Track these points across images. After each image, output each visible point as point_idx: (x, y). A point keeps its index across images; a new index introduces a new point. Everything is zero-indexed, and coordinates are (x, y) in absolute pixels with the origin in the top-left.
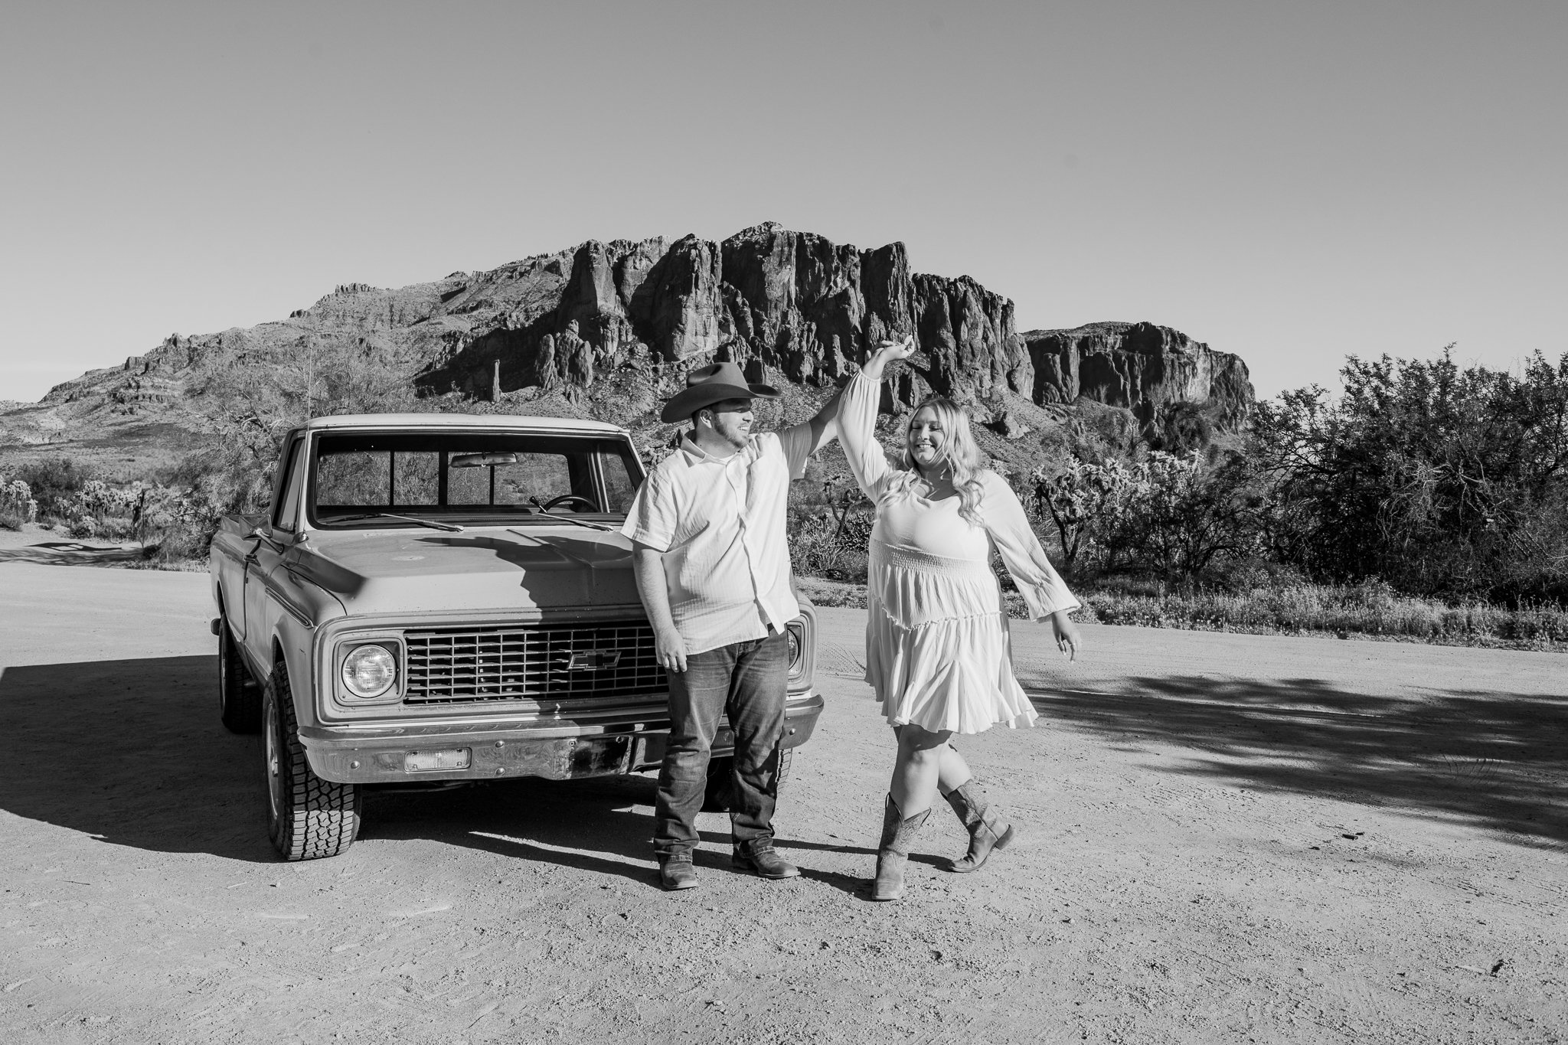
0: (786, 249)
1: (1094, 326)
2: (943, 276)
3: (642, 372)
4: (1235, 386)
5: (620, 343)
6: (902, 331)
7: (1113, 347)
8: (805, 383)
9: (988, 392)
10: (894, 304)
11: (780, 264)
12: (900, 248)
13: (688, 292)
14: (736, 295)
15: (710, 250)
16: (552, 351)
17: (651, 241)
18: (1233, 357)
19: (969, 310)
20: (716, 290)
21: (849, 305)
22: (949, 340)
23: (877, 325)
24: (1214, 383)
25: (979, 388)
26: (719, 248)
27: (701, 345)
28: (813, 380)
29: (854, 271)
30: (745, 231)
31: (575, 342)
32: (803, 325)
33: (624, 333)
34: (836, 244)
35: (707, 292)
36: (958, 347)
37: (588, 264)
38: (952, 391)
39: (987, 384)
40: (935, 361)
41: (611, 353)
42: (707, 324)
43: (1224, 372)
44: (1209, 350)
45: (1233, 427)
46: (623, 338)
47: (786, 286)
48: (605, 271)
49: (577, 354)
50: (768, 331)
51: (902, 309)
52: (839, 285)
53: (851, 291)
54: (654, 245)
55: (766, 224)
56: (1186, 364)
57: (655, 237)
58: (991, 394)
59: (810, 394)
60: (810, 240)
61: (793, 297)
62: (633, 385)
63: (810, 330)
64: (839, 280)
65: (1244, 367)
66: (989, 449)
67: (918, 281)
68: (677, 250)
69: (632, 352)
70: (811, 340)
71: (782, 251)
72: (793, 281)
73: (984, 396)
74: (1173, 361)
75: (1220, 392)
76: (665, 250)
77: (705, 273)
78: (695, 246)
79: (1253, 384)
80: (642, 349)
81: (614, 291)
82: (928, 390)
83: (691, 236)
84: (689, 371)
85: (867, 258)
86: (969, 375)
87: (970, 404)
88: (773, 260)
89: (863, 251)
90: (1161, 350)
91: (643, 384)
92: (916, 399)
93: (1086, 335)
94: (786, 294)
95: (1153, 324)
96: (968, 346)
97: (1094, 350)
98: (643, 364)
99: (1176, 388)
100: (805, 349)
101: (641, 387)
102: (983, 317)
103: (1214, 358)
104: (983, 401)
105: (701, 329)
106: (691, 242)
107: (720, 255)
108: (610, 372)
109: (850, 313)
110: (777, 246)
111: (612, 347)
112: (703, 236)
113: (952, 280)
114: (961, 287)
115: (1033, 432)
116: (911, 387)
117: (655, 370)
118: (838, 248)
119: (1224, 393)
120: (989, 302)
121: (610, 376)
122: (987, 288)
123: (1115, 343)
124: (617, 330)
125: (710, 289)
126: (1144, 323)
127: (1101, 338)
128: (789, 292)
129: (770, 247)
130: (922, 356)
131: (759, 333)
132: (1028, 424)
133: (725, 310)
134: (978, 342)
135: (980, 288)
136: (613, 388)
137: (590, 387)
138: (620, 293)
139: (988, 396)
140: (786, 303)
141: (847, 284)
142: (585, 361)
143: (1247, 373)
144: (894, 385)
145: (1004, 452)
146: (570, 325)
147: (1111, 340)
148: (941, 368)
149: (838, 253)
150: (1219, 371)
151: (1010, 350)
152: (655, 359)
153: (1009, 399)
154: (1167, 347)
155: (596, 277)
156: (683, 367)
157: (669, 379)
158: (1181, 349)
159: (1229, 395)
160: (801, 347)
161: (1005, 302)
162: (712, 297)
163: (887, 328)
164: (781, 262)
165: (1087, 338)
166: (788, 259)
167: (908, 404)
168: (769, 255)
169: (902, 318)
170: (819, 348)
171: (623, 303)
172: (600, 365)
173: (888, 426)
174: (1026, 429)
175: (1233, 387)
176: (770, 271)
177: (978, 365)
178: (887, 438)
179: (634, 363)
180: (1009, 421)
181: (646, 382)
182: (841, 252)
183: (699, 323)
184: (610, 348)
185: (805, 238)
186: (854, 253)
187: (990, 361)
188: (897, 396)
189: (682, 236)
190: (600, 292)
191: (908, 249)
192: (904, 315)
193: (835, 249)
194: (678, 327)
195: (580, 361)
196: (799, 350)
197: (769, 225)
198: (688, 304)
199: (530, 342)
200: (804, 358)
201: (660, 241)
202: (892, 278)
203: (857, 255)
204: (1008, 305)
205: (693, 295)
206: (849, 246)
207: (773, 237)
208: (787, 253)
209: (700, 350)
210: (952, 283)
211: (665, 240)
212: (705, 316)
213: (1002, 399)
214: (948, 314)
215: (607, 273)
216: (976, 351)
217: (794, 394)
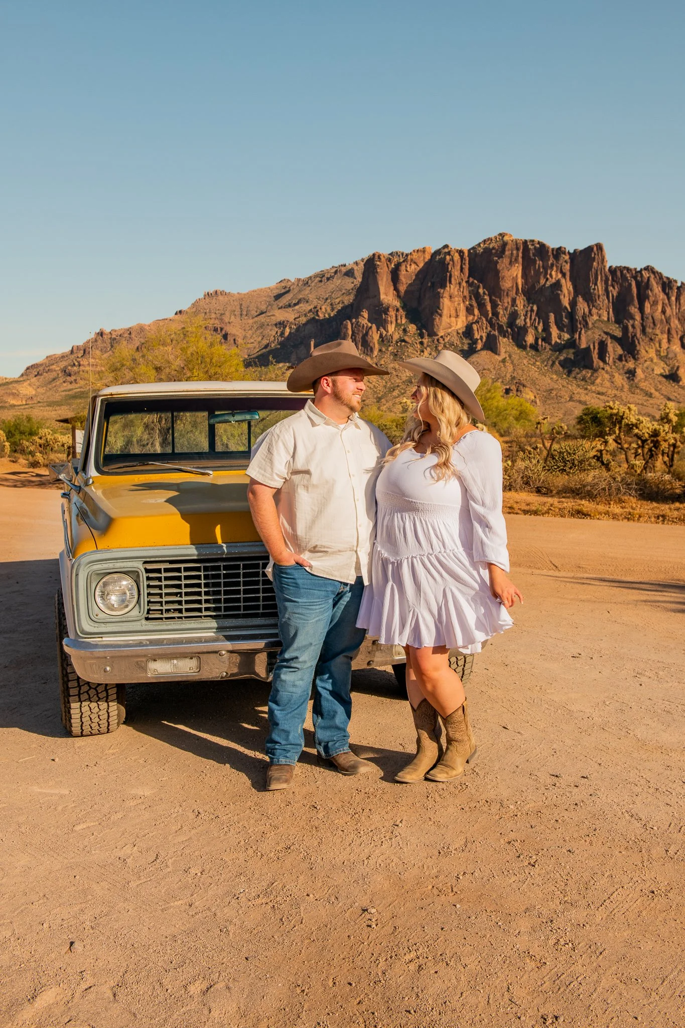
0: (515, 252)
2: (632, 266)
3: (412, 345)
5: (397, 325)
6: (601, 308)
8: (528, 349)
9: (665, 351)
10: (594, 289)
11: (511, 263)
12: (599, 247)
13: (444, 286)
14: (479, 287)
15: (460, 255)
16: (350, 332)
17: (418, 251)
19: (651, 290)
20: (464, 284)
21: (561, 291)
22: (636, 314)
23: (582, 306)
25: (658, 349)
26: (466, 254)
27: (453, 324)
28: (534, 347)
29: (565, 266)
30: (485, 241)
31: (365, 325)
32: (527, 307)
33: (399, 318)
34: (552, 247)
35: (458, 286)
36: (642, 319)
37: (374, 270)
38: (638, 352)
39: (665, 344)
40: (625, 330)
41: (390, 332)
42: (458, 309)
46: (399, 321)
47: (514, 280)
48: (385, 274)
49: (367, 333)
50: (501, 312)
51: (600, 292)
52: (554, 277)
53: (563, 281)
54: (420, 254)
55: (500, 234)
57: (420, 247)
58: (668, 353)
59: (532, 357)
60: (533, 245)
61: (520, 287)
62: (406, 354)
63: (532, 310)
64: (553, 273)
66: (665, 393)
67: (613, 271)
68: (436, 256)
69: (405, 331)
70: (533, 318)
71: (512, 254)
72: (520, 275)
73: (662, 354)
76: (428, 257)
77: (456, 272)
78: (449, 253)
80: (412, 328)
81: (392, 288)
82: (620, 351)
83: (446, 246)
84: (445, 343)
85: (574, 256)
86: (651, 339)
87: (652, 360)
88: (506, 261)
89: (572, 251)
91: (413, 354)
92: (611, 356)
94: (514, 285)
96: (650, 318)
98: (413, 339)
100: (529, 325)
102: (662, 296)
104: (661, 358)
105: (453, 313)
106: (446, 250)
107: (467, 259)
108: (390, 346)
109: (562, 297)
110: (509, 250)
111: (391, 328)
112: (455, 245)
113: (638, 269)
114: (646, 274)
116: (606, 349)
117: (422, 343)
118: (553, 249)
120: (667, 285)
121: (390, 348)
122: (664, 274)
124: (394, 316)
125: (460, 284)
128: (517, 284)
129: (503, 251)
130: (615, 327)
131: (495, 314)
133: (471, 299)
134: (658, 315)
135: (660, 275)
136: (392, 357)
137: (376, 357)
138: (396, 289)
139: (665, 354)
140: (514, 292)
141: (560, 276)
142: (373, 338)
144: (594, 348)
145: (677, 396)
146: (362, 313)
148: (630, 335)
149: (553, 254)
152: (421, 335)
153: (681, 356)
155: (379, 278)
156: (441, 340)
157: (432, 349)
160: (526, 323)
161: (679, 284)
162: (462, 290)
163: (589, 306)
164: (511, 261)
166: (516, 260)
167: (604, 361)
168: (502, 257)
169: (601, 299)
170: (539, 324)
171: (399, 296)
172: (383, 341)
173: (590, 378)
176: (503, 269)
177: (658, 332)
178: (589, 387)
179: (406, 338)
181: (414, 352)
182: (555, 253)
183: (452, 309)
184: (389, 329)
185: (529, 243)
186: (564, 253)
187: (667, 329)
188: (597, 356)
189: (440, 246)
190: (382, 289)
191: (605, 248)
192: (601, 297)
193: (550, 251)
194: (437, 312)
195: (369, 338)
196: (524, 325)
197: (502, 235)
198: (444, 295)
199: (334, 327)
200: (527, 331)
201: (424, 251)
202: (593, 270)
203: (567, 254)
204: (681, 287)
205: (448, 288)
206: (560, 248)
207: (505, 244)
208: (515, 255)
209: (453, 328)
210: (638, 272)
211: (427, 250)
212: (456, 303)
213: (676, 356)
214: (635, 295)
215: (387, 276)
216: (656, 322)
217: (520, 358)
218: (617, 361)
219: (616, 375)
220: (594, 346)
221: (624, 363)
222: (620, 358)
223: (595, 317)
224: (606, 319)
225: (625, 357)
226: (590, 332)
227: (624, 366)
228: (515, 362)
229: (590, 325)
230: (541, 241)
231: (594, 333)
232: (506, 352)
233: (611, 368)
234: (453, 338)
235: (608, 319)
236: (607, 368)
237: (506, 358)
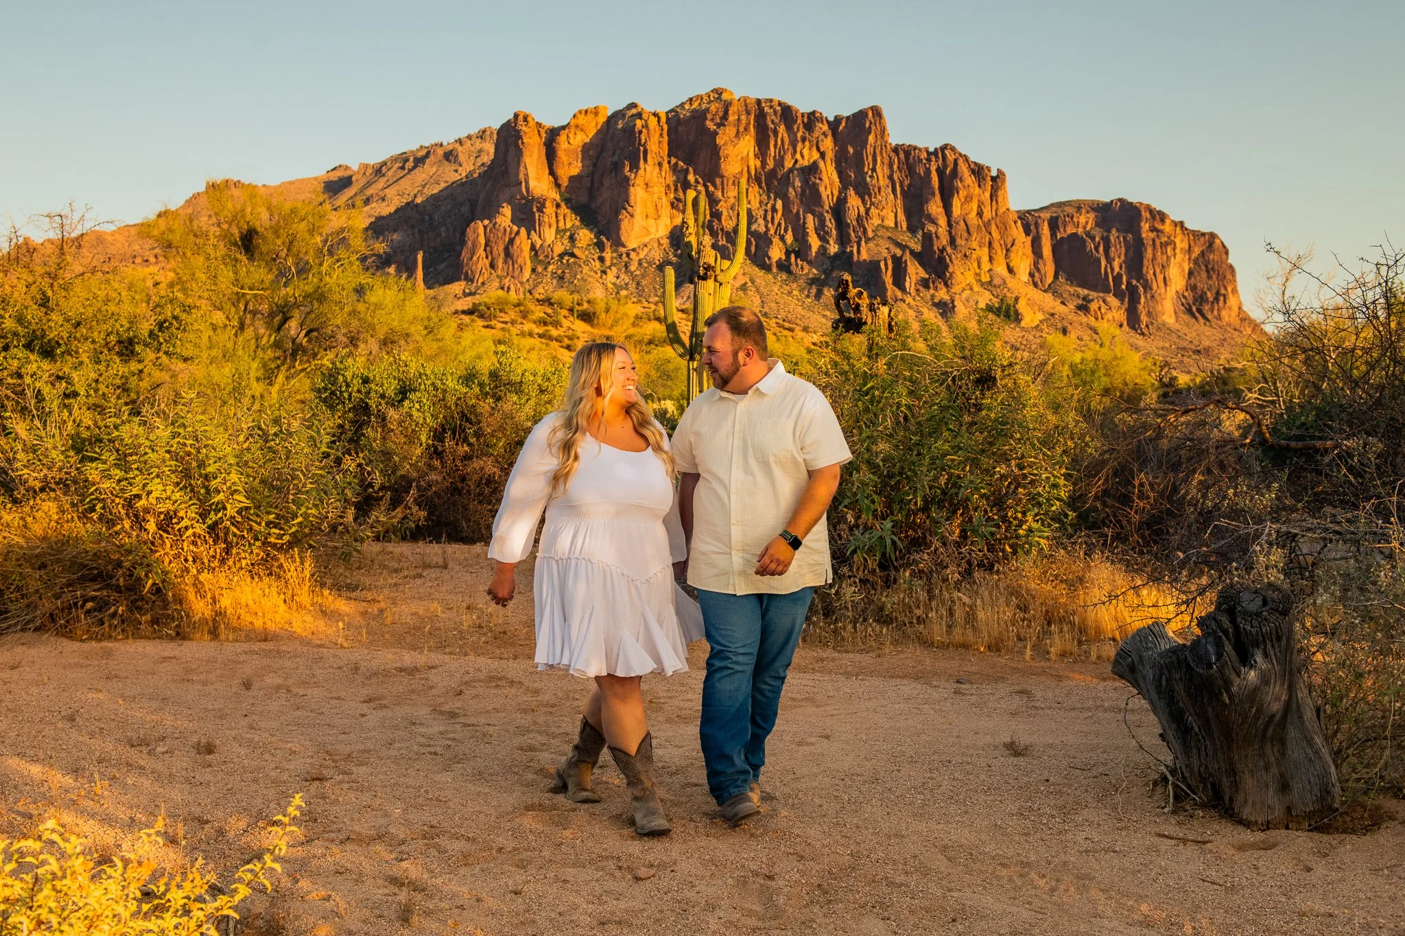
0: (743, 117)
1: (1060, 205)
3: (587, 262)
4: (1216, 267)
5: (558, 231)
6: (884, 207)
7: (1085, 228)
8: (774, 270)
9: (988, 275)
10: (871, 177)
11: (737, 135)
12: (877, 112)
13: (635, 167)
14: (687, 171)
15: (656, 120)
16: (482, 240)
17: (586, 112)
18: (1213, 236)
19: (961, 181)
20: (666, 166)
21: (821, 179)
22: (939, 217)
23: (854, 202)
24: (1192, 265)
25: (978, 271)
26: (663, 119)
27: (653, 230)
28: (784, 267)
29: (823, 141)
30: (691, 100)
31: (508, 229)
32: (766, 205)
33: (561, 218)
34: (802, 111)
35: (657, 167)
36: (949, 225)
37: (517, 140)
38: (951, 275)
39: (986, 266)
40: (928, 239)
41: (549, 242)
42: (659, 205)
43: (1203, 252)
44: (1186, 229)
45: (1216, 312)
46: (561, 224)
47: (745, 160)
48: (537, 146)
49: (511, 241)
50: (725, 213)
51: (881, 183)
52: (806, 157)
53: (821, 164)
54: (590, 116)
55: (715, 91)
56: (1167, 244)
57: (590, 105)
58: (991, 277)
59: (785, 282)
60: (771, 107)
61: (753, 173)
62: (579, 277)
63: (774, 210)
64: (806, 152)
65: (1224, 247)
67: (896, 150)
68: (616, 123)
69: (572, 239)
70: (776, 222)
71: (740, 120)
72: (752, 155)
73: (984, 280)
74: (1154, 241)
75: (1199, 275)
76: (602, 120)
77: (653, 147)
78: (639, 115)
79: (1233, 264)
80: (585, 236)
81: (547, 171)
82: (924, 273)
83: (633, 105)
84: (640, 260)
85: (834, 125)
86: (965, 255)
87: (971, 289)
88: (730, 131)
89: (831, 119)
90: (1140, 227)
91: (591, 276)
92: (910, 284)
93: (1054, 215)
94: (746, 169)
95: (1130, 200)
96: (962, 223)
97: (1065, 231)
98: (587, 253)
99: (1158, 271)
100: (772, 232)
101: (589, 279)
102: (977, 190)
103: (1192, 237)
104: (982, 284)
105: (651, 211)
106: (634, 111)
107: (666, 126)
108: (549, 263)
109: (822, 189)
110: (733, 115)
111: (550, 235)
113: (932, 150)
115: (1048, 319)
116: (905, 270)
117: (602, 259)
118: (803, 115)
119: (1204, 275)
120: (978, 171)
121: (551, 268)
122: (972, 158)
123: (1087, 223)
124: (554, 214)
125: (660, 164)
126: (1120, 200)
127: (1072, 218)
128: (748, 167)
129: (725, 117)
130: (911, 235)
131: (716, 215)
132: (1041, 309)
133: (676, 190)
134: (972, 217)
135: (966, 159)
136: (555, 281)
137: (528, 280)
138: (552, 173)
139: (988, 279)
140: (745, 179)
141: (816, 156)
142: (522, 251)
143: (1227, 253)
144: (887, 269)
145: (1025, 343)
146: (501, 210)
147: (1082, 220)
148: (935, 248)
149: (802, 121)
150: (1197, 251)
151: (1004, 229)
152: (600, 246)
153: (1011, 282)
154: (1147, 225)
155: (526, 153)
156: (633, 255)
157: (619, 270)
158: (1160, 227)
159: (1209, 277)
160: (768, 229)
161: (994, 173)
162: (663, 174)
163: (864, 202)
164: (738, 132)
165: (1057, 218)
166: (747, 130)
167: (903, 289)
168: (724, 125)
169: (882, 193)
170: (786, 230)
171: (558, 185)
172: (536, 254)
174: (1040, 316)
175: (1213, 269)
176: (725, 144)
177: (974, 244)
179: (576, 251)
180: (1022, 306)
181: (592, 274)
182: (806, 120)
183: (649, 205)
184: (547, 236)
185: (763, 105)
186: (821, 120)
187: (987, 240)
188: (891, 281)
189: (621, 106)
190: (532, 172)
191: (885, 114)
192: (883, 190)
193: (799, 116)
194: (626, 209)
195: (514, 250)
196: (766, 233)
197: (719, 92)
198: (637, 182)
199: (444, 234)
200: (771, 242)
201: (596, 112)
202: (868, 147)
203: (825, 122)
204: (998, 177)
205: (641, 172)
206: (814, 113)
207: (727, 106)
208: (744, 122)
209: (652, 236)
210: (932, 153)
211: (601, 112)
212: (656, 196)
213: (1005, 282)
214: (936, 187)
215: (539, 149)
216: (971, 230)
217: (767, 285)
218: (921, 288)
219: (925, 310)
220: (886, 265)
221: (932, 291)
222: (925, 284)
223: (876, 221)
224: (892, 225)
225: (933, 283)
226: (871, 245)
227: (933, 296)
228: (762, 289)
229: (870, 234)
230: (783, 100)
231: (877, 245)
232: (744, 274)
233: (914, 299)
234: (653, 252)
235: (896, 223)
236: (909, 300)
237: (746, 283)
